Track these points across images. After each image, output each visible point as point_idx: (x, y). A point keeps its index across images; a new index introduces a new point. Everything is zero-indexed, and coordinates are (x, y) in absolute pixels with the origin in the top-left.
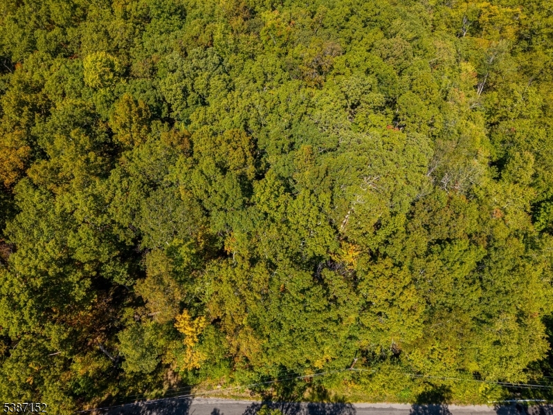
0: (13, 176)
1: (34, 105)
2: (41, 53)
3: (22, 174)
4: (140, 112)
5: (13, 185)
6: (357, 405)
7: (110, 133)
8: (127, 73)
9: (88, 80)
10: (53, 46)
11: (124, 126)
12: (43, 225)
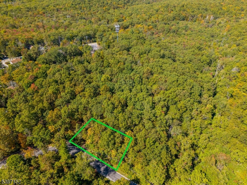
0: (78, 93)
1: (89, 81)
2: (98, 71)
3: (79, 93)
4: (107, 89)
5: (77, 94)
6: (117, 172)
7: (100, 91)
8: (111, 80)
9: (101, 80)
10: (100, 71)
11: (102, 91)
12: (77, 102)
